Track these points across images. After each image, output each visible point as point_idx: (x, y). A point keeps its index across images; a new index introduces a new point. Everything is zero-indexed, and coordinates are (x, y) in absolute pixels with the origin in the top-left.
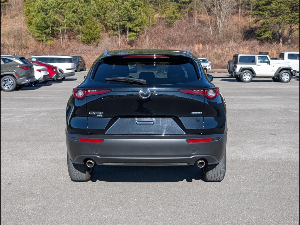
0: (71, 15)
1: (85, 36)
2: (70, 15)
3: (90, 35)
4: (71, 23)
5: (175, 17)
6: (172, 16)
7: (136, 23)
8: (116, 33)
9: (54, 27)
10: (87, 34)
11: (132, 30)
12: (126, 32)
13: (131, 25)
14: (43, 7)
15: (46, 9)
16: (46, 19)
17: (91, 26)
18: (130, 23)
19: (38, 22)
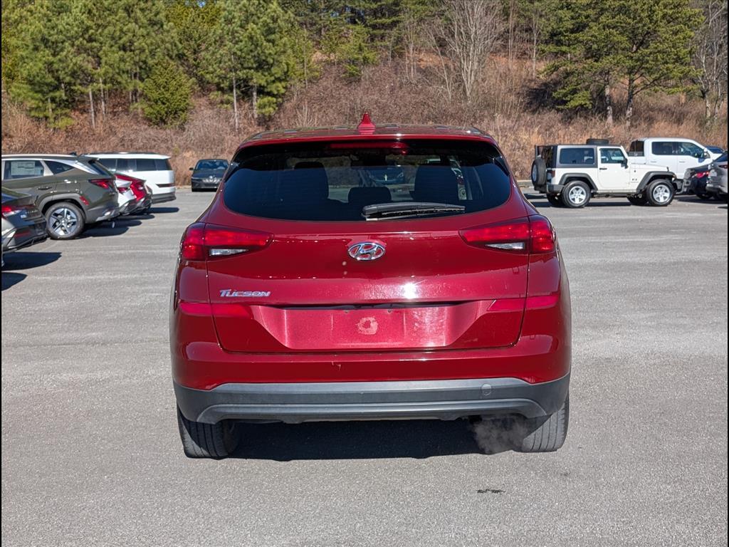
0: (116, 55)
1: (151, 106)
3: (164, 104)
4: (119, 74)
5: (364, 60)
6: (356, 56)
7: (276, 73)
8: (226, 97)
9: (75, 84)
10: (156, 103)
11: (266, 90)
12: (252, 96)
13: (262, 79)
14: (47, 37)
15: (53, 40)
16: (56, 66)
17: (166, 82)
18: (260, 74)
19: (35, 73)
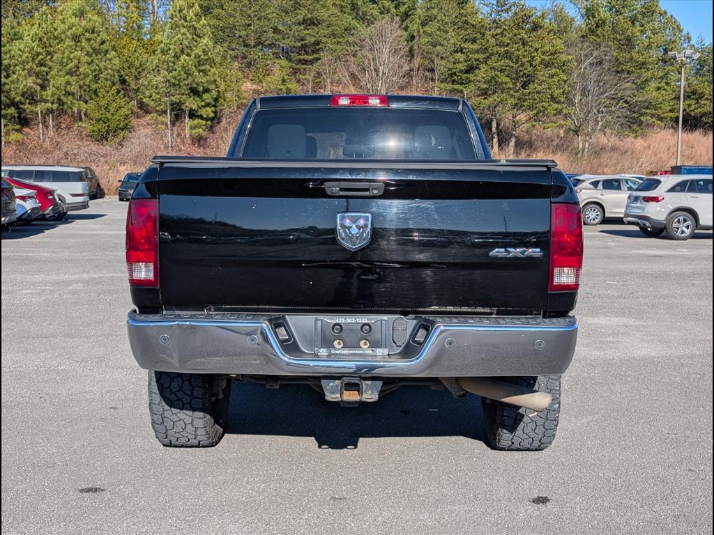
1: (93, 125)
2: (62, 80)
3: (105, 123)
4: (64, 95)
6: (279, 87)
7: (206, 99)
8: (161, 118)
9: (24, 104)
10: (98, 122)
11: (197, 114)
12: (185, 118)
13: (194, 104)
17: (107, 104)
18: (191, 99)
